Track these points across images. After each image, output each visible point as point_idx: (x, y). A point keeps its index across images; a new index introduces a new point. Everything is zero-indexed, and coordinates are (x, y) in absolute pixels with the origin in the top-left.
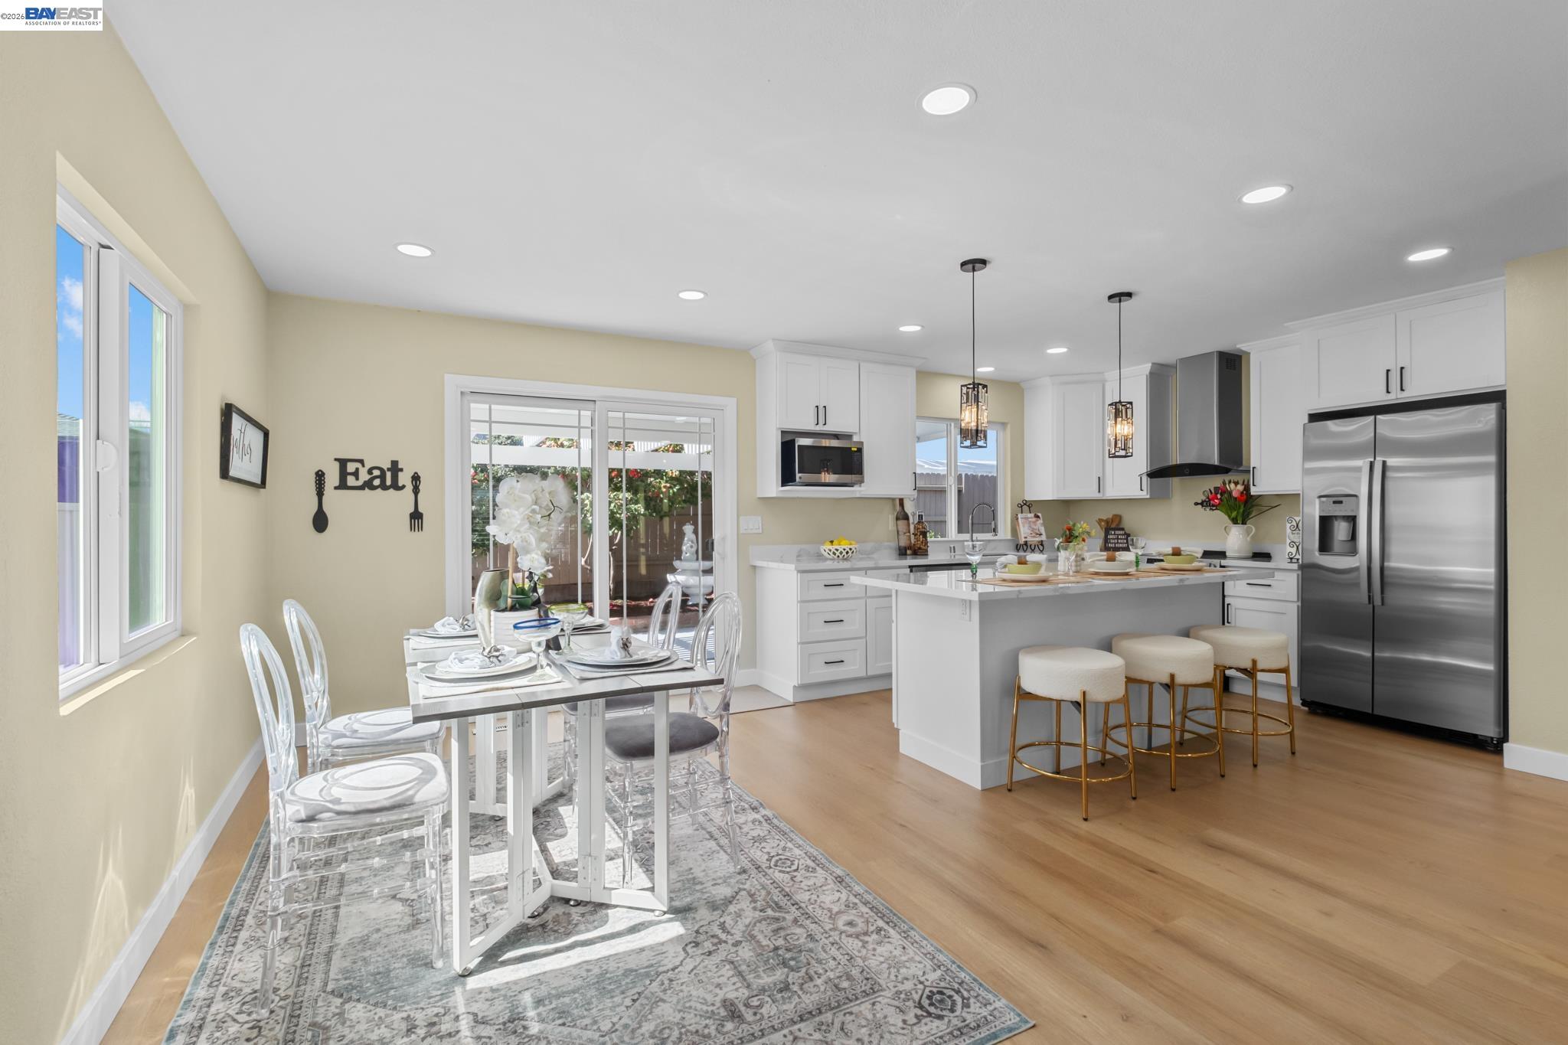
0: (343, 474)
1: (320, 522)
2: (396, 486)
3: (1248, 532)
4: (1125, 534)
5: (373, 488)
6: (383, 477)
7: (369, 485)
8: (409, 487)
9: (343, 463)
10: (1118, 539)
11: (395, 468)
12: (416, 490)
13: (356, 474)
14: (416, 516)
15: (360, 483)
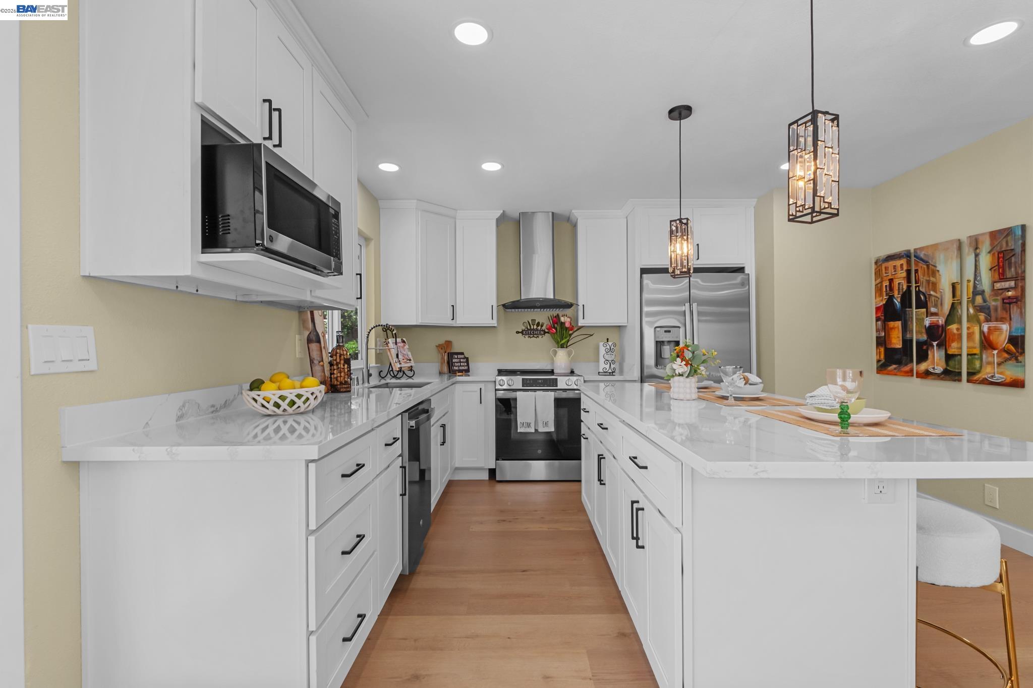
3: (569, 354)
4: (465, 358)
10: (460, 362)
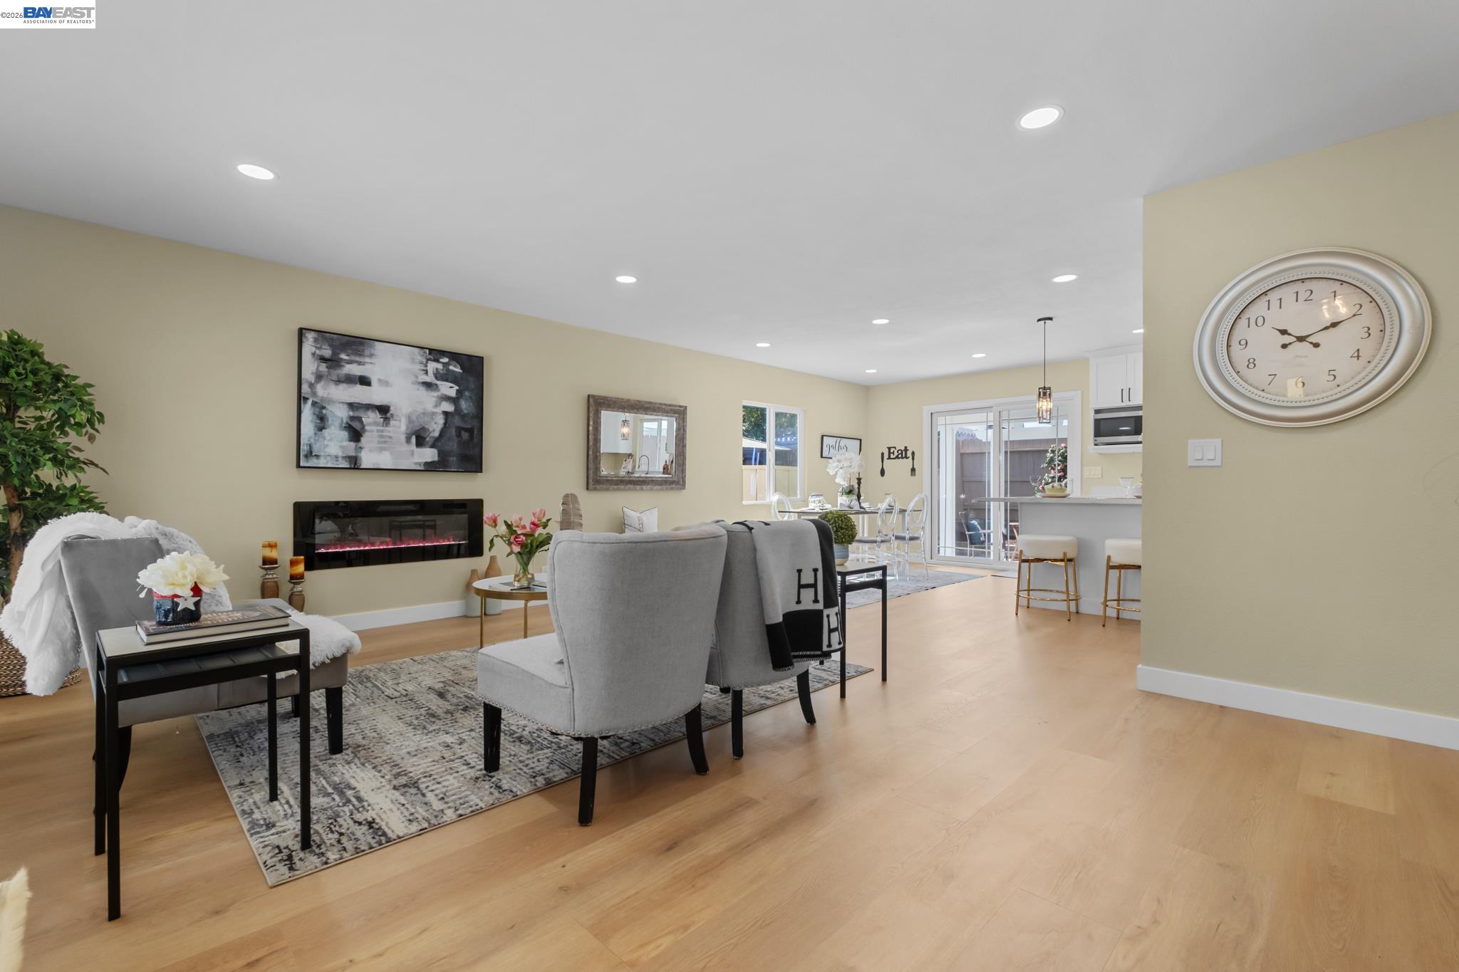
0: (890, 453)
1: (883, 473)
2: (906, 457)
5: (899, 458)
6: (902, 454)
7: (897, 457)
8: (911, 457)
9: (889, 448)
11: (906, 449)
12: (913, 459)
13: (893, 453)
14: (913, 470)
15: (895, 456)
